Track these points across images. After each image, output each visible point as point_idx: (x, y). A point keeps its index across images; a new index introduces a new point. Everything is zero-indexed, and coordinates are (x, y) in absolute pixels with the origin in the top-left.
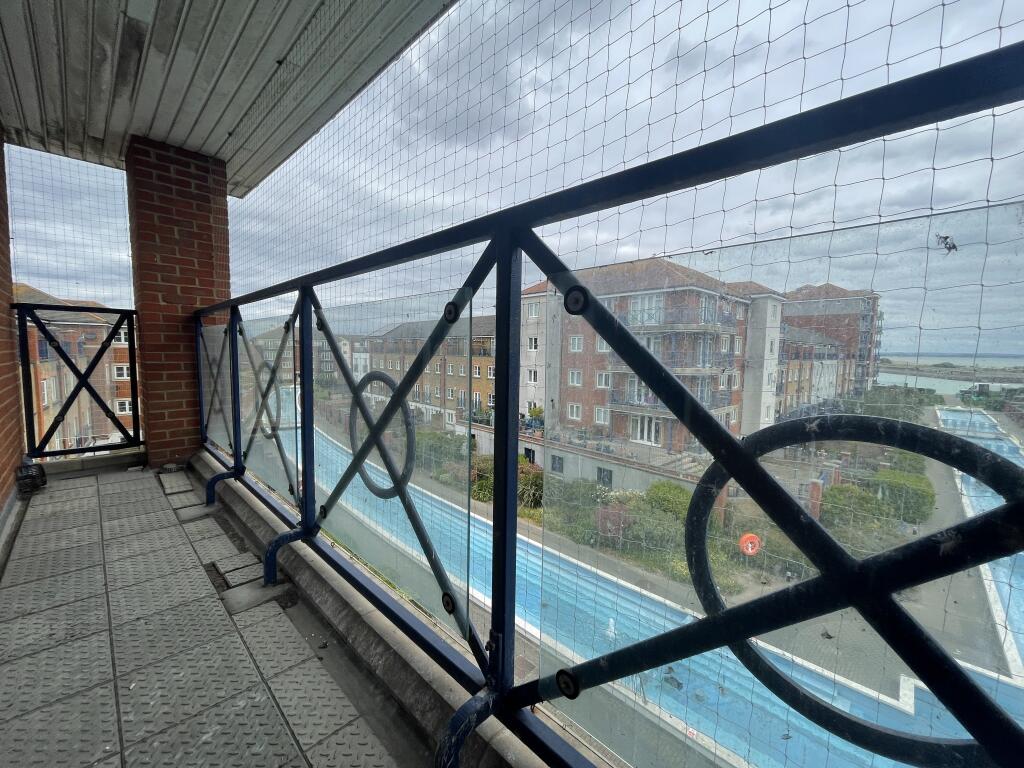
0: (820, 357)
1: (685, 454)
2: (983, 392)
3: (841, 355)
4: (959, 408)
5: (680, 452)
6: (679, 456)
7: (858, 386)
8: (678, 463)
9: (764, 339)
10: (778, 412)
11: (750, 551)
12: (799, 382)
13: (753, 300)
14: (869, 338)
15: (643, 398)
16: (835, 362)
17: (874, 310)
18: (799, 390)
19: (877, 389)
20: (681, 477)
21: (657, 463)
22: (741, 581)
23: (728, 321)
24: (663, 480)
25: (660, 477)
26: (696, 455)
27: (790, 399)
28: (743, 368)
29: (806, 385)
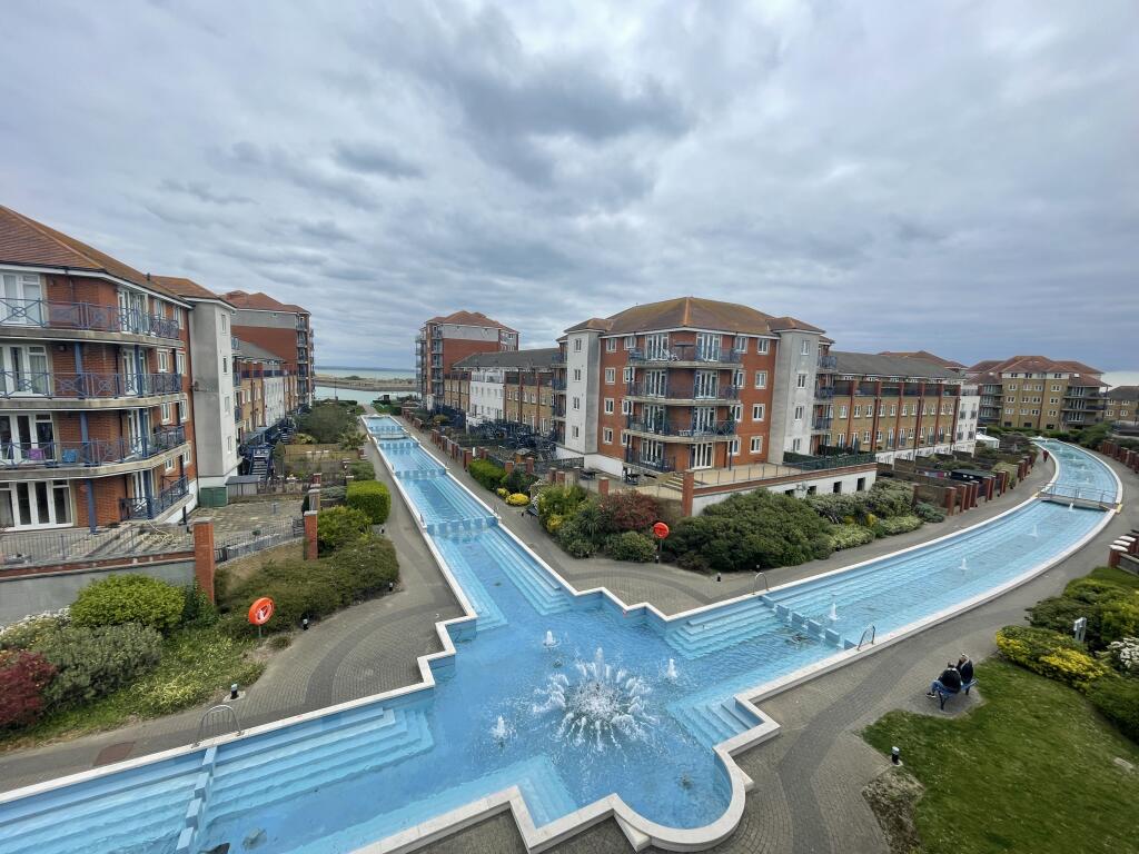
0: (269, 374)
1: (123, 526)
2: (386, 401)
3: (286, 373)
4: (376, 415)
5: (115, 525)
6: (114, 532)
7: (301, 402)
8: (115, 544)
9: (215, 355)
10: (238, 441)
11: (263, 619)
12: (253, 403)
13: (194, 304)
14: (305, 352)
15: (17, 452)
16: (281, 379)
17: (306, 326)
18: (253, 413)
19: (317, 404)
20: (135, 562)
21: (77, 554)
22: (258, 660)
23: (166, 330)
24: (100, 577)
25: (93, 575)
26: (144, 522)
27: (246, 425)
28: (191, 392)
29: (259, 406)
